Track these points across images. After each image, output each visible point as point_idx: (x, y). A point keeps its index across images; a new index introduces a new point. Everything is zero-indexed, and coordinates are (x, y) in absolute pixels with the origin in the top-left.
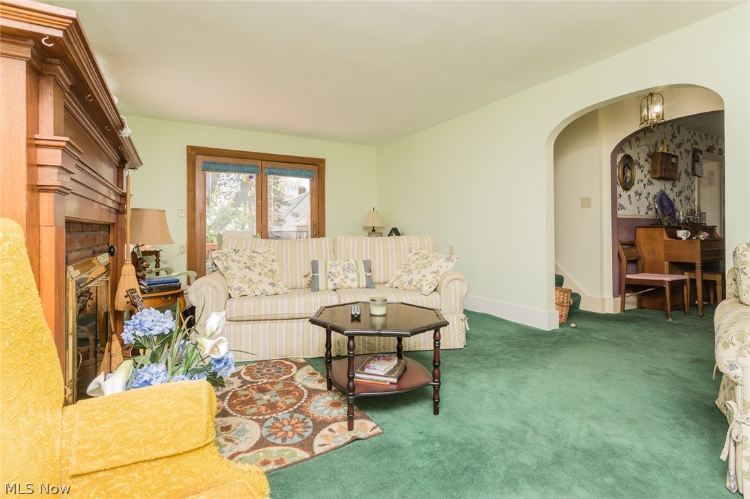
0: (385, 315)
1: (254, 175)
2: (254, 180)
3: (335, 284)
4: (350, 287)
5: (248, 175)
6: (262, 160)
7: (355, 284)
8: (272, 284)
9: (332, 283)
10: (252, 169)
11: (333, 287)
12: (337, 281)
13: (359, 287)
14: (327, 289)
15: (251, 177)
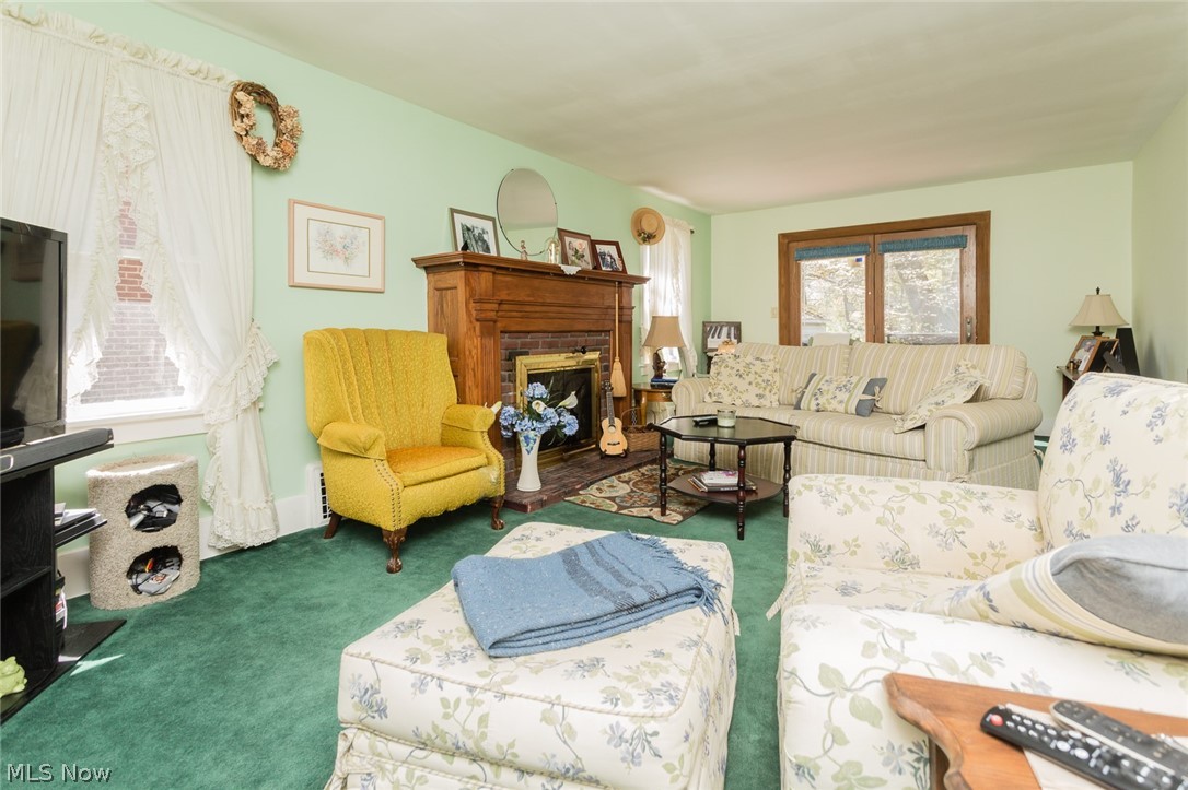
0: (733, 427)
1: (863, 257)
2: (863, 264)
3: (818, 405)
4: (834, 411)
5: (855, 258)
6: (875, 234)
7: (841, 408)
8: (760, 396)
9: (816, 402)
10: (857, 250)
11: (815, 408)
12: (822, 400)
13: (846, 413)
14: (809, 409)
15: (858, 260)
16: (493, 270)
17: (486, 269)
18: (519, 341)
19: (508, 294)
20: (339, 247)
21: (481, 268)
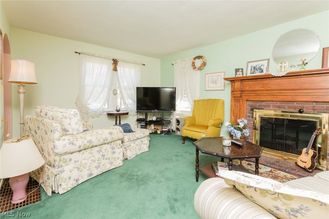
16: (240, 81)
17: (237, 81)
18: (257, 104)
19: (250, 88)
20: (214, 81)
21: (235, 81)
